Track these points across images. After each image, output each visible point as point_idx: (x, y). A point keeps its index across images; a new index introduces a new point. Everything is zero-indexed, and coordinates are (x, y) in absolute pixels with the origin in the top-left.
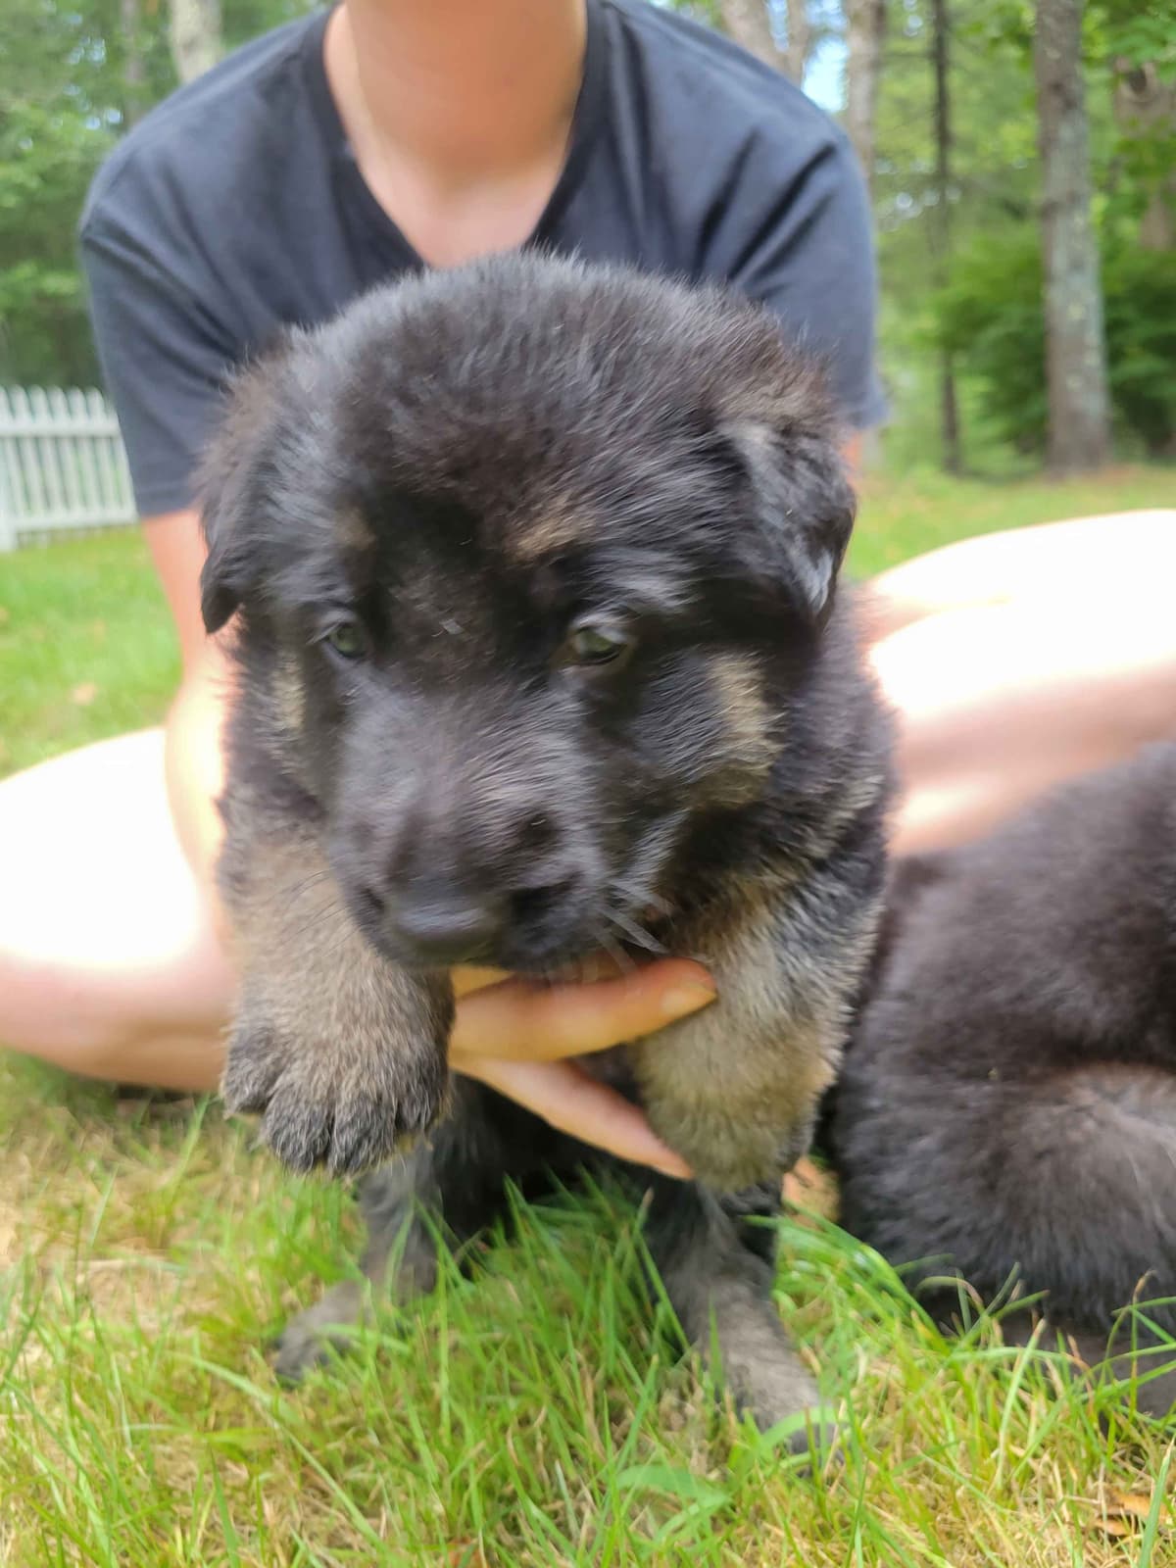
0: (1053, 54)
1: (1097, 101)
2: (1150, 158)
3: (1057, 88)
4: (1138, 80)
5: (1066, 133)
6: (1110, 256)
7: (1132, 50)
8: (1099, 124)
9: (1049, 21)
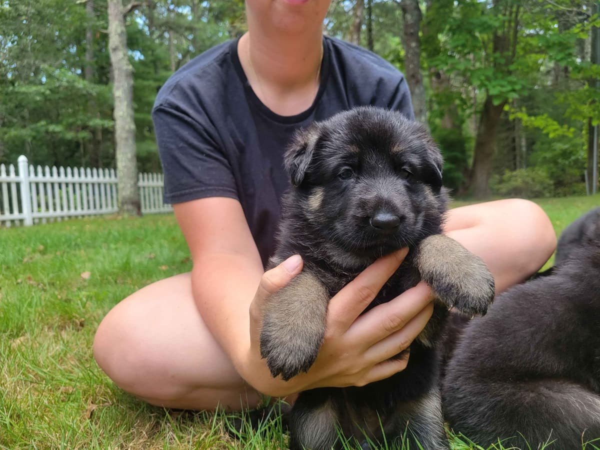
0: (411, 66)
1: (426, 81)
2: (444, 100)
3: (413, 76)
4: (438, 75)
5: (417, 91)
6: (433, 131)
7: (437, 66)
8: (426, 88)
9: (409, 56)
